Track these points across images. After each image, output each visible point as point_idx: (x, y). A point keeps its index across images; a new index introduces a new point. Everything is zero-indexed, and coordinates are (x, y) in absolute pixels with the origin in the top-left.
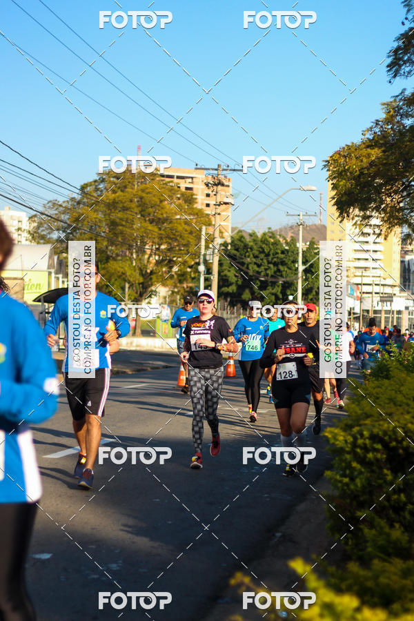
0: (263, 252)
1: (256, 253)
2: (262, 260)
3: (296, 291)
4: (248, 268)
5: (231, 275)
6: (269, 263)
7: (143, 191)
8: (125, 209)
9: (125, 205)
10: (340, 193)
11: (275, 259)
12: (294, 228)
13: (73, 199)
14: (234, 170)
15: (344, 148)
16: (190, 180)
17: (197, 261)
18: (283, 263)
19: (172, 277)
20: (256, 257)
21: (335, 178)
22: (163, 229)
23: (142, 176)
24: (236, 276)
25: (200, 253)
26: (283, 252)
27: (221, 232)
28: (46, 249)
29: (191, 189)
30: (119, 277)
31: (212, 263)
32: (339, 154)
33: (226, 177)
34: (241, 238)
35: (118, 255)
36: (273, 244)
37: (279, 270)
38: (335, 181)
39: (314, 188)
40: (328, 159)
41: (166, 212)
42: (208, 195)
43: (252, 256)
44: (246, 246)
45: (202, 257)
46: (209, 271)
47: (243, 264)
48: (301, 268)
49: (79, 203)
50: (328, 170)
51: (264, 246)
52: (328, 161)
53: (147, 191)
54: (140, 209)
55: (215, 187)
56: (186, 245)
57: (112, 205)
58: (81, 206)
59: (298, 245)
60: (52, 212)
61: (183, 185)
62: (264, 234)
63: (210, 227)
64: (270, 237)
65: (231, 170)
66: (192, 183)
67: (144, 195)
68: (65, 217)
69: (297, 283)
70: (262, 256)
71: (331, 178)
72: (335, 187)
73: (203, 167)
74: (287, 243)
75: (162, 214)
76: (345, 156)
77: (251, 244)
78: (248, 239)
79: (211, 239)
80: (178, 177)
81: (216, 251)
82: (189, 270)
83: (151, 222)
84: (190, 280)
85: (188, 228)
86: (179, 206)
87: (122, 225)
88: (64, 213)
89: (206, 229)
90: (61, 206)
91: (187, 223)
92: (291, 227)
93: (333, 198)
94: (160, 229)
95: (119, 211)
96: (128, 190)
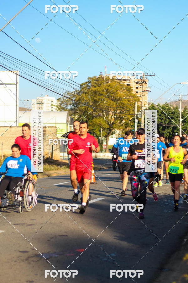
0: (163, 113)
1: (160, 113)
2: (163, 117)
3: (179, 130)
6: (166, 118)
7: (108, 86)
8: (101, 95)
9: (101, 93)
11: (169, 116)
13: (77, 90)
14: (150, 76)
16: (129, 81)
17: (133, 117)
18: (172, 118)
19: (122, 125)
20: (160, 115)
22: (118, 103)
23: (108, 79)
25: (135, 114)
26: (172, 113)
27: (145, 105)
28: (65, 114)
29: (129, 85)
30: (98, 125)
31: (141, 118)
33: (147, 79)
34: (153, 107)
35: (97, 116)
36: (168, 109)
37: (171, 121)
41: (119, 96)
42: (137, 88)
45: (136, 116)
46: (139, 122)
48: (181, 120)
49: (80, 92)
51: (164, 110)
53: (110, 86)
55: (142, 84)
56: (129, 111)
57: (95, 93)
59: (179, 110)
61: (126, 83)
62: (164, 105)
64: (166, 106)
65: (149, 76)
66: (130, 82)
67: (109, 88)
70: (163, 115)
74: (174, 109)
75: (117, 97)
80: (124, 80)
82: (129, 122)
83: (112, 100)
84: (130, 126)
85: (129, 103)
86: (125, 93)
88: (73, 96)
89: (138, 103)
90: (71, 94)
91: (128, 101)
92: (176, 102)
94: (116, 103)
95: (98, 96)
96: (102, 86)
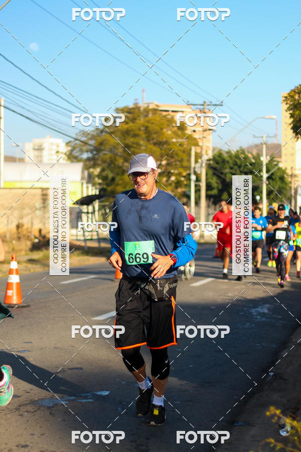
0: (236, 164)
1: (231, 165)
3: (261, 192)
4: (225, 176)
5: (214, 181)
7: (148, 122)
8: (135, 136)
10: (296, 120)
11: (246, 170)
12: (259, 147)
13: (97, 129)
14: (216, 105)
15: (298, 87)
17: (188, 172)
19: (170, 184)
20: (231, 168)
21: (291, 109)
22: (164, 149)
23: (147, 111)
24: (217, 183)
25: (191, 166)
26: (251, 165)
27: (206, 151)
28: (79, 166)
31: (201, 174)
32: (295, 92)
34: (220, 155)
36: (243, 158)
38: (291, 112)
39: (274, 117)
40: (286, 95)
41: (166, 138)
43: (228, 167)
44: (224, 161)
45: (192, 169)
46: (198, 180)
47: (222, 173)
48: (265, 175)
49: (102, 131)
50: (287, 104)
51: (237, 160)
52: (286, 97)
53: (152, 122)
54: (146, 135)
56: (181, 161)
57: (126, 133)
58: (104, 134)
59: (262, 159)
60: (84, 139)
62: (237, 151)
63: (197, 148)
64: (242, 153)
65: (213, 105)
67: (149, 125)
68: (92, 142)
69: (262, 187)
71: (289, 109)
72: (292, 116)
73: (193, 103)
74: (254, 158)
75: (162, 139)
76: (299, 93)
77: (228, 159)
78: (225, 156)
79: (198, 156)
80: (173, 111)
81: (204, 165)
82: (183, 179)
83: (155, 144)
84: (183, 186)
85: (181, 148)
86: (174, 133)
87: (134, 148)
88: (91, 139)
89: (195, 149)
90: (89, 134)
91: (181, 145)
92: (256, 146)
93: (290, 124)
94: (161, 149)
95: (132, 137)
96: (137, 121)
